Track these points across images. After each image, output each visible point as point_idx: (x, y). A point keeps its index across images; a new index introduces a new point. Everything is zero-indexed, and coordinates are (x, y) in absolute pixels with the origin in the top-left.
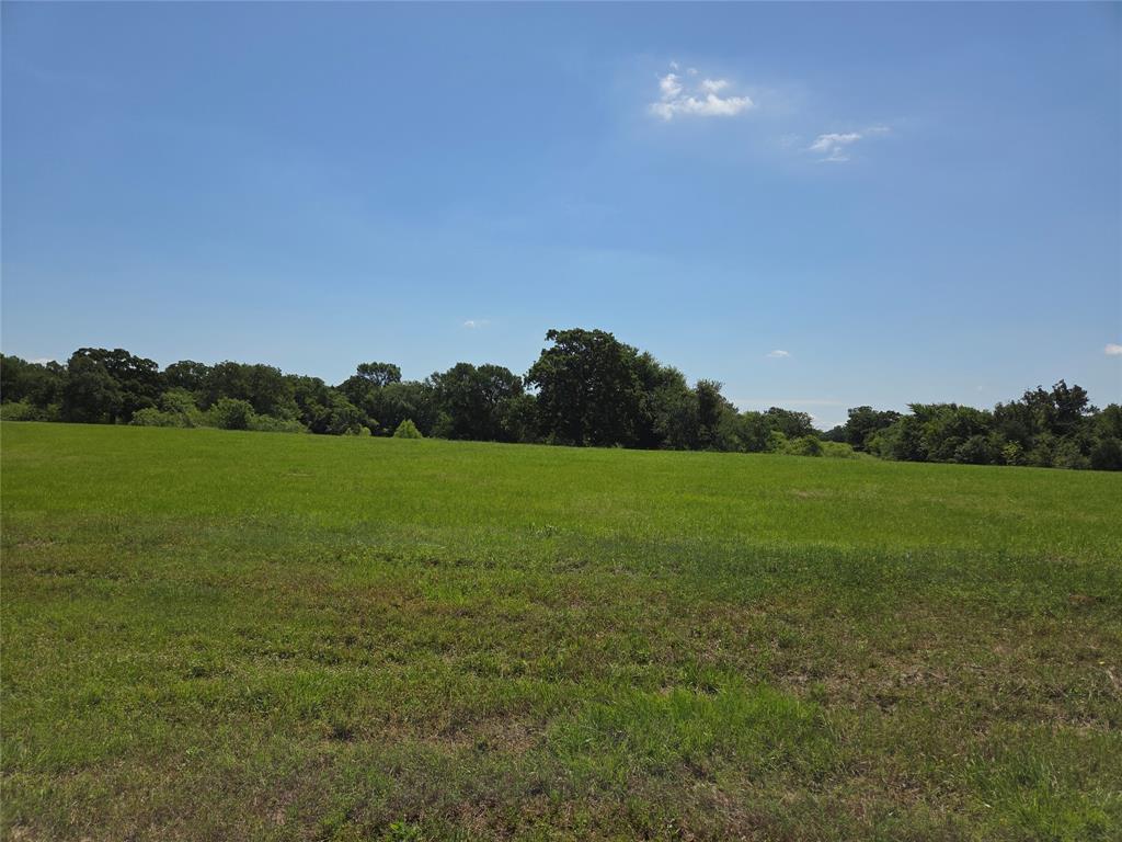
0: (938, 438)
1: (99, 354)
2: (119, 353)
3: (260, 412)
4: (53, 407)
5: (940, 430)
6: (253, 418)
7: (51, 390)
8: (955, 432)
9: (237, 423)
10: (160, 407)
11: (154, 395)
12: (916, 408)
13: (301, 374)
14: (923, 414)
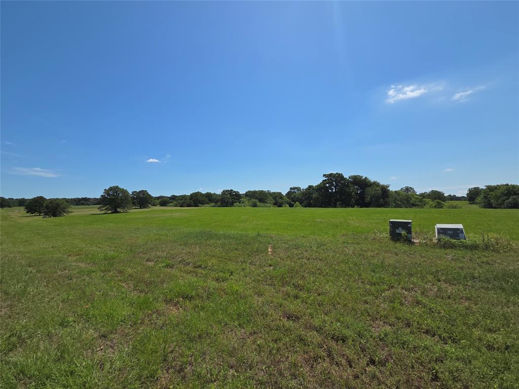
0: (497, 198)
1: (227, 191)
2: (231, 190)
3: (260, 202)
4: (219, 204)
5: (498, 195)
6: (258, 203)
7: (218, 200)
8: (505, 195)
9: (255, 205)
10: (239, 203)
11: (238, 199)
12: (486, 186)
13: (276, 192)
14: (490, 189)
